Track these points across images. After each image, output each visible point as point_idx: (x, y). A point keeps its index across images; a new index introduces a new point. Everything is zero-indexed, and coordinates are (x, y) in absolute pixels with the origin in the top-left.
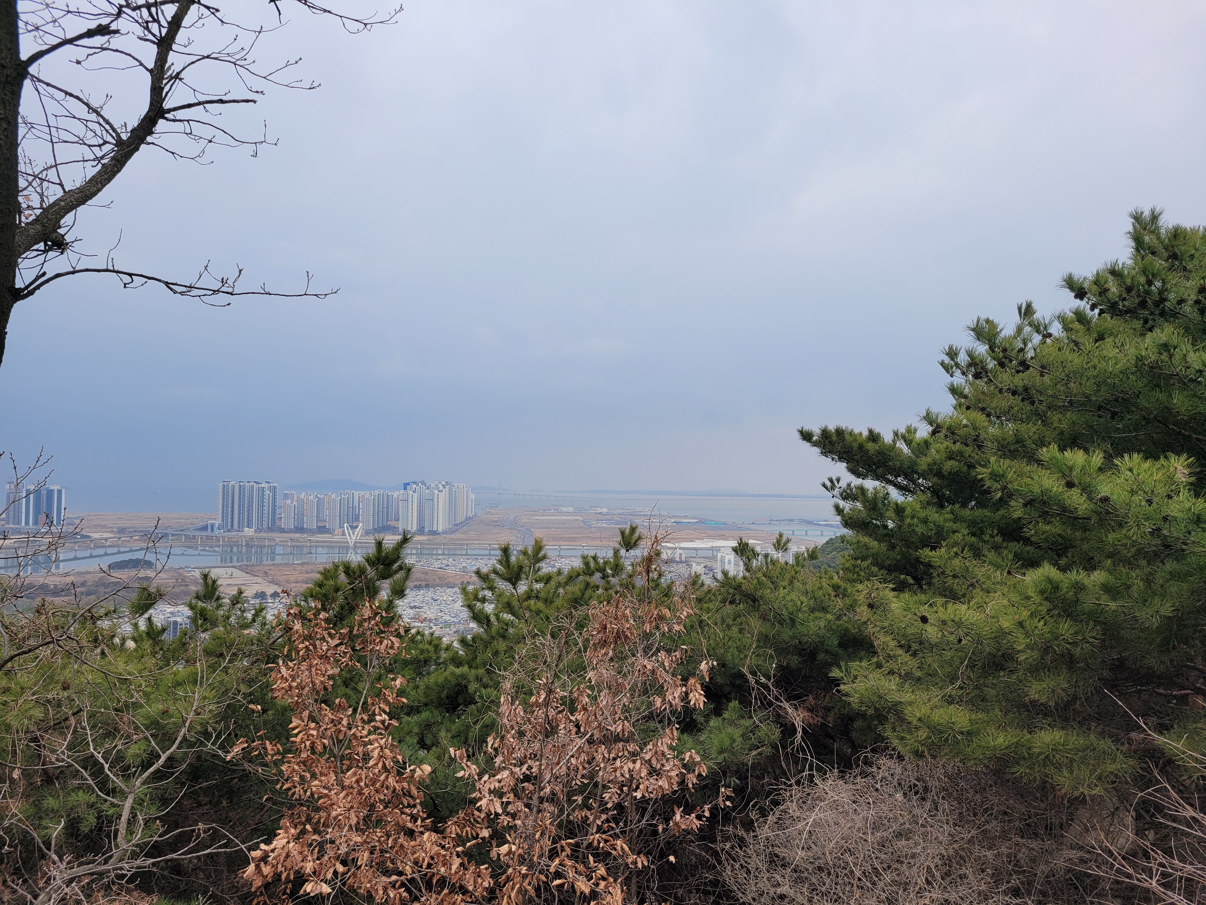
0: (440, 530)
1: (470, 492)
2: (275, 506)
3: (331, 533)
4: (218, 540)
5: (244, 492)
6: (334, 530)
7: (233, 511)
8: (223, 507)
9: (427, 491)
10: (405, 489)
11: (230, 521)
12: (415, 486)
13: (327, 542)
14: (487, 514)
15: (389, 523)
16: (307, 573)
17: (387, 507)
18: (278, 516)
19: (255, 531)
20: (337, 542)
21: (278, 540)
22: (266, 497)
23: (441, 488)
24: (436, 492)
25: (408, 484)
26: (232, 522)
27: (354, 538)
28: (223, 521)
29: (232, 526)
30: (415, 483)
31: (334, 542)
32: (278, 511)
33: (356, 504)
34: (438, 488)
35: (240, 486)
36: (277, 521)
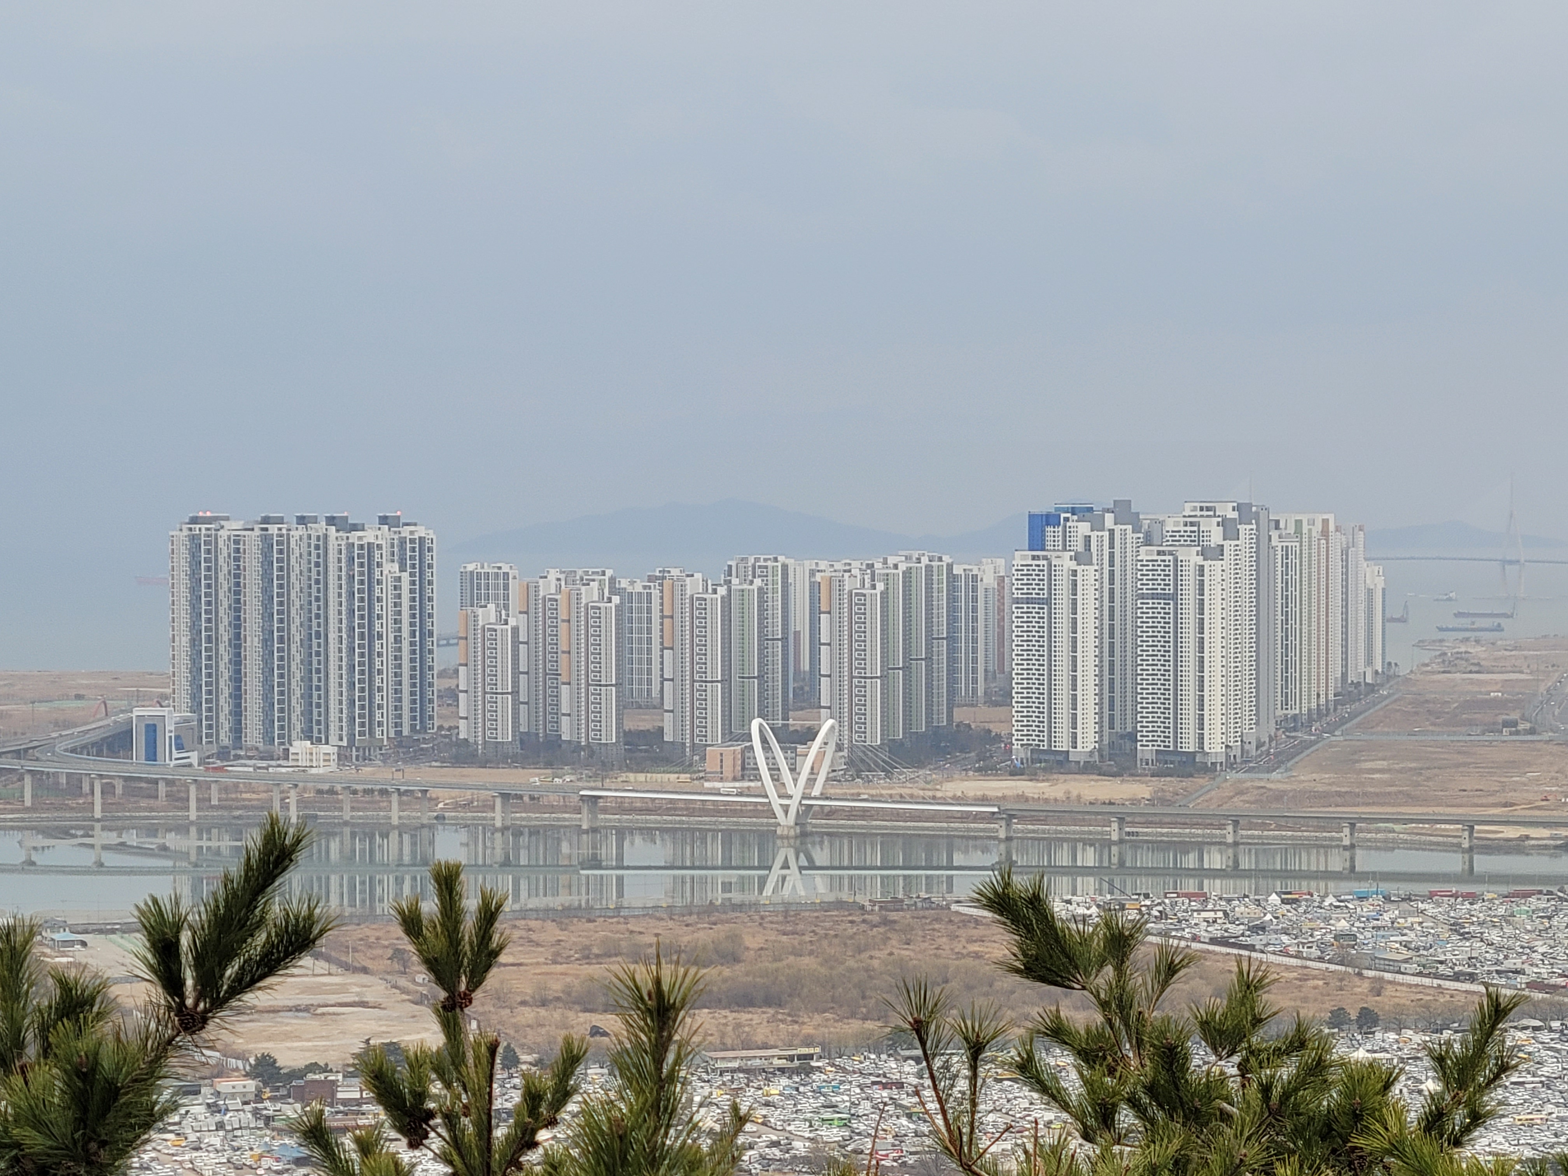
0: (1215, 746)
1: (1358, 552)
2: (426, 634)
3: (687, 767)
4: (179, 800)
5: (285, 570)
6: (700, 750)
7: (237, 661)
8: (194, 642)
9: (1146, 554)
10: (1037, 542)
11: (226, 708)
12: (1084, 528)
13: (672, 808)
14: (1449, 664)
15: (960, 714)
16: (587, 957)
17: (952, 639)
18: (439, 684)
19: (343, 757)
20: (718, 810)
21: (445, 797)
22: (384, 592)
23: (1216, 536)
24: (1191, 557)
25: (1051, 519)
26: (237, 713)
27: (796, 791)
28: (196, 707)
29: (238, 730)
30: (1083, 512)
31: (703, 809)
32: (441, 658)
33: (800, 621)
34: (1196, 538)
35: (266, 539)
36: (436, 709)
